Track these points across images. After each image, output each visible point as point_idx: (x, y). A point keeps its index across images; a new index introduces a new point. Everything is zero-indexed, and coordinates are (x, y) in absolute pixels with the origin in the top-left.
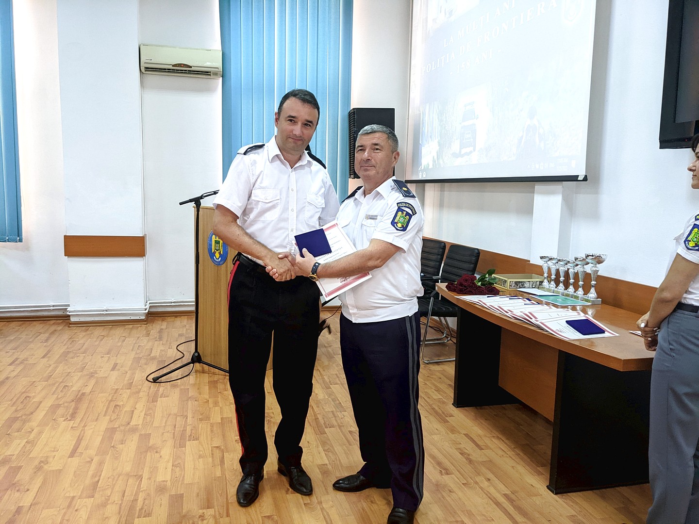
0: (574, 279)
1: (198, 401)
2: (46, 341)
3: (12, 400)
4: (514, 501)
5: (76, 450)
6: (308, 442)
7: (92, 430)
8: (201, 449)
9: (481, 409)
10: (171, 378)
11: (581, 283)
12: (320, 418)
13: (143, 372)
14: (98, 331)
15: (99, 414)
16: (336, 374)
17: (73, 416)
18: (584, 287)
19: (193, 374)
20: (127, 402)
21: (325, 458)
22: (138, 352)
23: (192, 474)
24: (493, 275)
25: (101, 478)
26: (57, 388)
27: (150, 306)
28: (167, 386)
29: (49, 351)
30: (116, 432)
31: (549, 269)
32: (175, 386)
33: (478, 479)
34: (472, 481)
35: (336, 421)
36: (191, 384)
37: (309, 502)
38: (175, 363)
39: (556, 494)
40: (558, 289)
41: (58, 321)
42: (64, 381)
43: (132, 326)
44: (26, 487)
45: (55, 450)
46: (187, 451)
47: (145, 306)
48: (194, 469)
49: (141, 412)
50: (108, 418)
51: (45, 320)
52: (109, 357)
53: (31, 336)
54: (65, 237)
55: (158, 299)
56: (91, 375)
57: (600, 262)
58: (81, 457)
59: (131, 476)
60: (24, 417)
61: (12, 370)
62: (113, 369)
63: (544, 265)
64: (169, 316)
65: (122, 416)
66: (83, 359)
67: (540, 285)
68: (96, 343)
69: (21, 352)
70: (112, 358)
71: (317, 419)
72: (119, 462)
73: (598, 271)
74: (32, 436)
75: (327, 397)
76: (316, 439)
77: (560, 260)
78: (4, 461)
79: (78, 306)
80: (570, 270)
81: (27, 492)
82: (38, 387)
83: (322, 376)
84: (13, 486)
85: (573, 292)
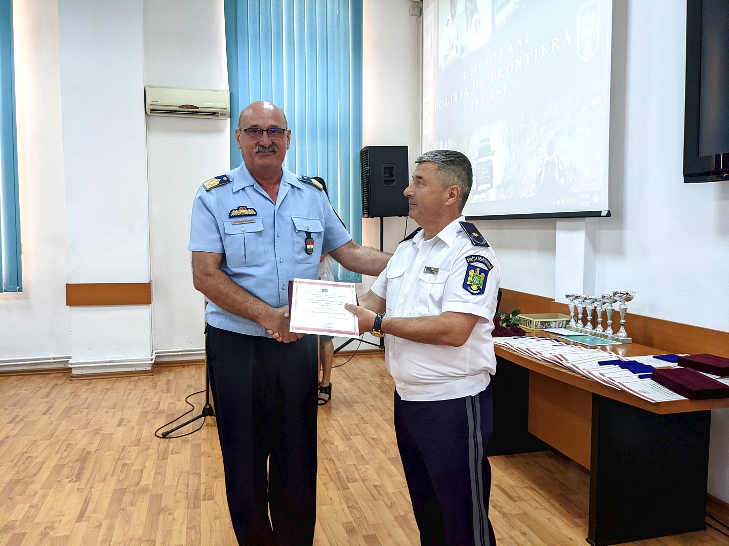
0: (602, 318)
1: (211, 457)
2: (47, 396)
3: (13, 461)
5: (84, 514)
6: (331, 499)
7: (99, 492)
8: (217, 509)
9: (511, 457)
10: (182, 433)
11: (610, 322)
12: (341, 473)
13: (151, 426)
14: (101, 385)
15: (106, 474)
16: (356, 424)
17: (79, 477)
18: (612, 325)
19: (204, 427)
20: (135, 460)
21: (349, 515)
22: (145, 406)
23: (208, 537)
24: (519, 315)
26: (60, 447)
27: (156, 356)
28: (177, 441)
29: (50, 407)
30: (125, 492)
31: (576, 308)
32: (186, 441)
33: (514, 533)
34: (507, 536)
35: (358, 473)
36: (203, 439)
38: (185, 416)
40: (586, 328)
41: (59, 375)
42: (68, 439)
43: (137, 377)
45: (61, 514)
46: (202, 511)
47: (152, 356)
48: (211, 531)
49: (151, 470)
50: (115, 478)
51: (46, 374)
52: (115, 412)
53: (30, 391)
54: (67, 285)
55: (165, 348)
56: (97, 432)
57: (628, 300)
58: (89, 521)
59: (144, 540)
60: (26, 479)
61: (12, 428)
62: (119, 425)
63: (570, 304)
64: (177, 366)
65: (130, 476)
66: (87, 414)
67: (566, 324)
68: (100, 398)
69: (21, 408)
70: (118, 413)
71: (338, 473)
72: (130, 526)
73: (627, 309)
74: (35, 500)
75: (348, 449)
76: (339, 496)
77: (586, 299)
78: (7, 528)
79: (81, 358)
80: (597, 308)
82: (39, 447)
83: (341, 427)
85: (601, 331)
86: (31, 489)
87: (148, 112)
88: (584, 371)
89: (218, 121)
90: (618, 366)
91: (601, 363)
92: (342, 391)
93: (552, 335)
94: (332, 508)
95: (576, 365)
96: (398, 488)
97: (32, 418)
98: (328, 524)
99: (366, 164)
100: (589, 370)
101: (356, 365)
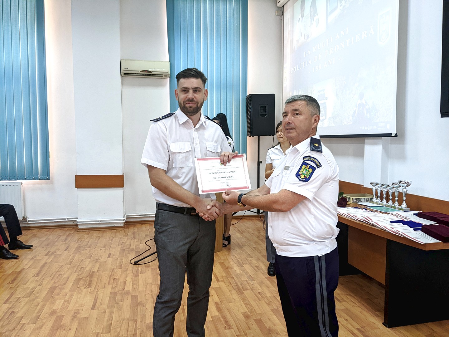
0: (392, 196)
2: (65, 240)
3: (51, 276)
4: (364, 332)
5: (95, 305)
6: (234, 299)
7: (102, 294)
10: (145, 261)
11: (397, 198)
12: (239, 285)
13: (127, 258)
14: (96, 234)
15: (105, 284)
16: (246, 258)
17: (90, 285)
18: (398, 201)
20: (120, 276)
21: (245, 308)
22: (122, 246)
24: (343, 195)
25: (113, 321)
26: (77, 269)
27: (126, 218)
28: (143, 266)
29: (68, 247)
30: (117, 294)
31: (376, 190)
32: (148, 267)
33: (341, 320)
35: (249, 286)
37: (239, 334)
38: (146, 252)
39: (388, 328)
40: (382, 202)
41: (70, 228)
42: (80, 264)
43: (116, 230)
44: (69, 328)
45: (82, 305)
47: (124, 218)
49: (130, 282)
50: (110, 286)
51: (63, 228)
52: (105, 250)
53: (55, 238)
54: (76, 176)
55: (131, 213)
56: (97, 261)
57: (408, 186)
58: (98, 309)
59: (130, 320)
60: (60, 286)
61: (48, 258)
62: (109, 257)
63: (373, 188)
64: (138, 224)
65: (119, 285)
66: (90, 251)
67: (371, 200)
68: (96, 241)
69: (51, 247)
70: (107, 250)
71: (237, 285)
72: (122, 312)
73: (407, 191)
74: (67, 298)
75: (242, 272)
76: (238, 297)
77: (382, 185)
78: (53, 313)
79: (83, 219)
80: (389, 191)
81: (70, 330)
82: (65, 269)
83: (237, 259)
84: (61, 327)
85: (392, 204)
86: (63, 291)
87: (123, 74)
88: (382, 226)
89: (163, 79)
90: (401, 223)
91: (392, 222)
92: (236, 239)
93: (362, 206)
94: (235, 304)
95: (378, 223)
96: (273, 294)
98: (233, 312)
99: (250, 105)
100: (385, 226)
101: (243, 224)
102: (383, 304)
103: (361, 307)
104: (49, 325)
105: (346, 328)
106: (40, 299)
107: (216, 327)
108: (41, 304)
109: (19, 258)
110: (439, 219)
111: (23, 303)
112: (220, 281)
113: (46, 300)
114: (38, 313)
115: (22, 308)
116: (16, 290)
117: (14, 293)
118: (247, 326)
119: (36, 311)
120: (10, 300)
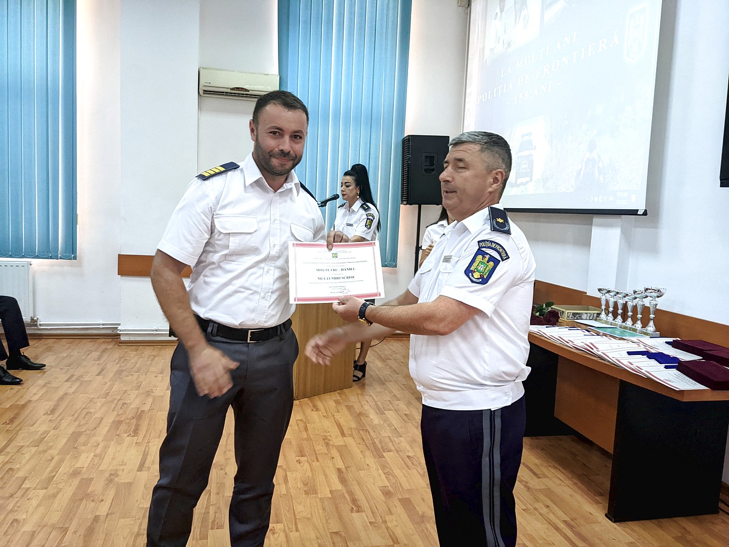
0: (632, 312)
2: (99, 359)
3: (73, 415)
4: (574, 528)
5: (143, 465)
6: (368, 465)
9: (536, 439)
11: (639, 316)
12: (377, 443)
14: (148, 351)
15: (161, 431)
16: (389, 401)
18: (642, 319)
21: (385, 480)
26: (116, 405)
29: (102, 370)
31: (607, 302)
33: (538, 505)
34: (532, 507)
35: (393, 445)
37: (374, 521)
39: (614, 522)
40: (616, 321)
41: (107, 340)
45: (123, 464)
51: (96, 338)
52: (163, 377)
53: (83, 354)
54: (121, 257)
56: (148, 393)
57: (659, 296)
58: (149, 471)
60: (87, 432)
61: (69, 386)
63: (602, 297)
66: (138, 377)
67: (597, 317)
68: (149, 363)
69: (76, 369)
71: (374, 443)
73: (656, 304)
74: (98, 451)
75: (382, 422)
76: (375, 463)
77: (618, 293)
78: (75, 473)
79: (128, 326)
80: (629, 303)
81: (102, 502)
82: (97, 404)
83: (375, 402)
84: (87, 496)
85: (631, 324)
86: (93, 440)
87: (201, 93)
88: (614, 359)
90: (646, 356)
91: (630, 353)
92: (375, 370)
93: (582, 326)
94: (369, 473)
95: (607, 354)
97: (86, 378)
98: (366, 487)
99: (408, 152)
100: (619, 359)
101: (387, 346)
102: (608, 485)
103: (571, 487)
104: (68, 491)
105: (547, 521)
106: (54, 451)
107: (337, 508)
108: (56, 459)
109: (22, 384)
110: (708, 352)
111: (27, 456)
112: (346, 435)
113: (64, 452)
114: (51, 472)
115: (26, 463)
116: (17, 434)
117: (13, 438)
118: (387, 509)
119: (49, 469)
120: (8, 450)
